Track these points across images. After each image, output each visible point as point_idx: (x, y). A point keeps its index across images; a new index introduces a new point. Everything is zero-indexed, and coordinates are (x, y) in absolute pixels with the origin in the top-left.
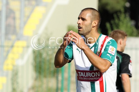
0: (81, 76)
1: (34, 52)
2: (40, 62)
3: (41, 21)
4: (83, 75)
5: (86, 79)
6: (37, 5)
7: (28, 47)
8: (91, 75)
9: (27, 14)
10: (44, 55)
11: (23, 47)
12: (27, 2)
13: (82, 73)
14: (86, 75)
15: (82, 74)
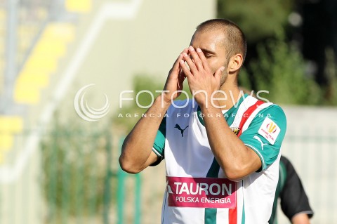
0: (180, 193)
1: (43, 147)
2: (59, 174)
3: (63, 63)
4: (187, 191)
5: (195, 200)
6: (52, 19)
7: (26, 133)
8: (208, 190)
9: (25, 43)
10: (71, 156)
11: (15, 135)
12: (23, 12)
13: (185, 184)
14: (194, 191)
15: (185, 188)
